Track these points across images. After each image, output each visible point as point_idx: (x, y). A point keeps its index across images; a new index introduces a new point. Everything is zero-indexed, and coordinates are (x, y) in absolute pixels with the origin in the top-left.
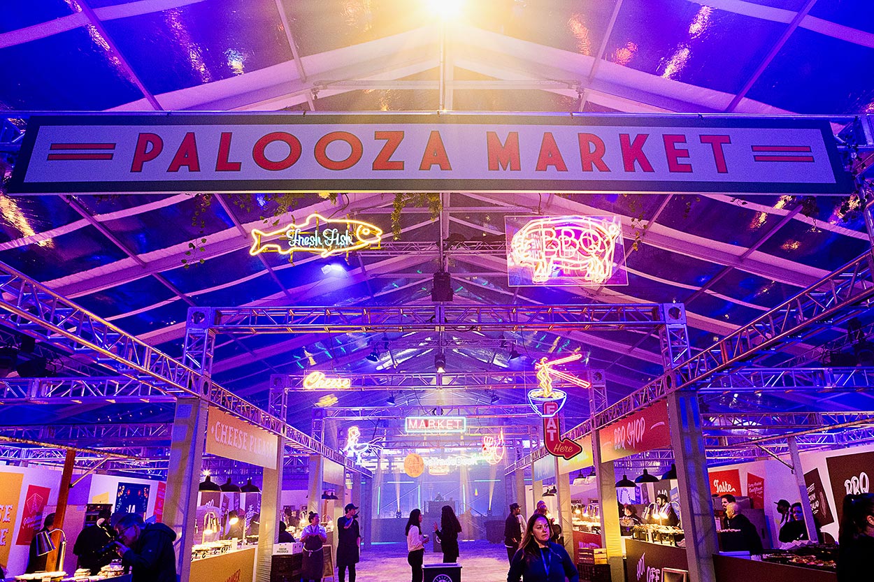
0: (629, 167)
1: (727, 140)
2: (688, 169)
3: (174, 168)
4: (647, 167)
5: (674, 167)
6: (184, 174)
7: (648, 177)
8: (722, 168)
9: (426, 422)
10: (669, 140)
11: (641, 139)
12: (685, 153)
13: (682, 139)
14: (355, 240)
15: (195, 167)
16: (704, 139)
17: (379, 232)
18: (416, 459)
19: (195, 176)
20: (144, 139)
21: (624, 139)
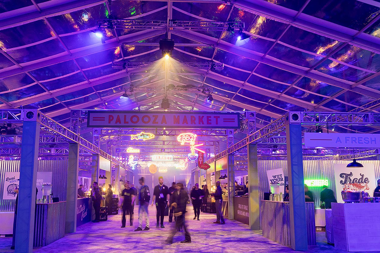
0: (199, 123)
1: (219, 117)
2: (210, 123)
3: (116, 123)
4: (203, 123)
5: (208, 123)
6: (118, 124)
7: (203, 125)
8: (217, 123)
9: (159, 157)
10: (208, 117)
11: (203, 117)
12: (210, 120)
13: (210, 117)
14: (150, 138)
15: (120, 123)
16: (215, 117)
17: (154, 136)
18: (154, 167)
19: (120, 125)
20: (110, 116)
21: (199, 117)
